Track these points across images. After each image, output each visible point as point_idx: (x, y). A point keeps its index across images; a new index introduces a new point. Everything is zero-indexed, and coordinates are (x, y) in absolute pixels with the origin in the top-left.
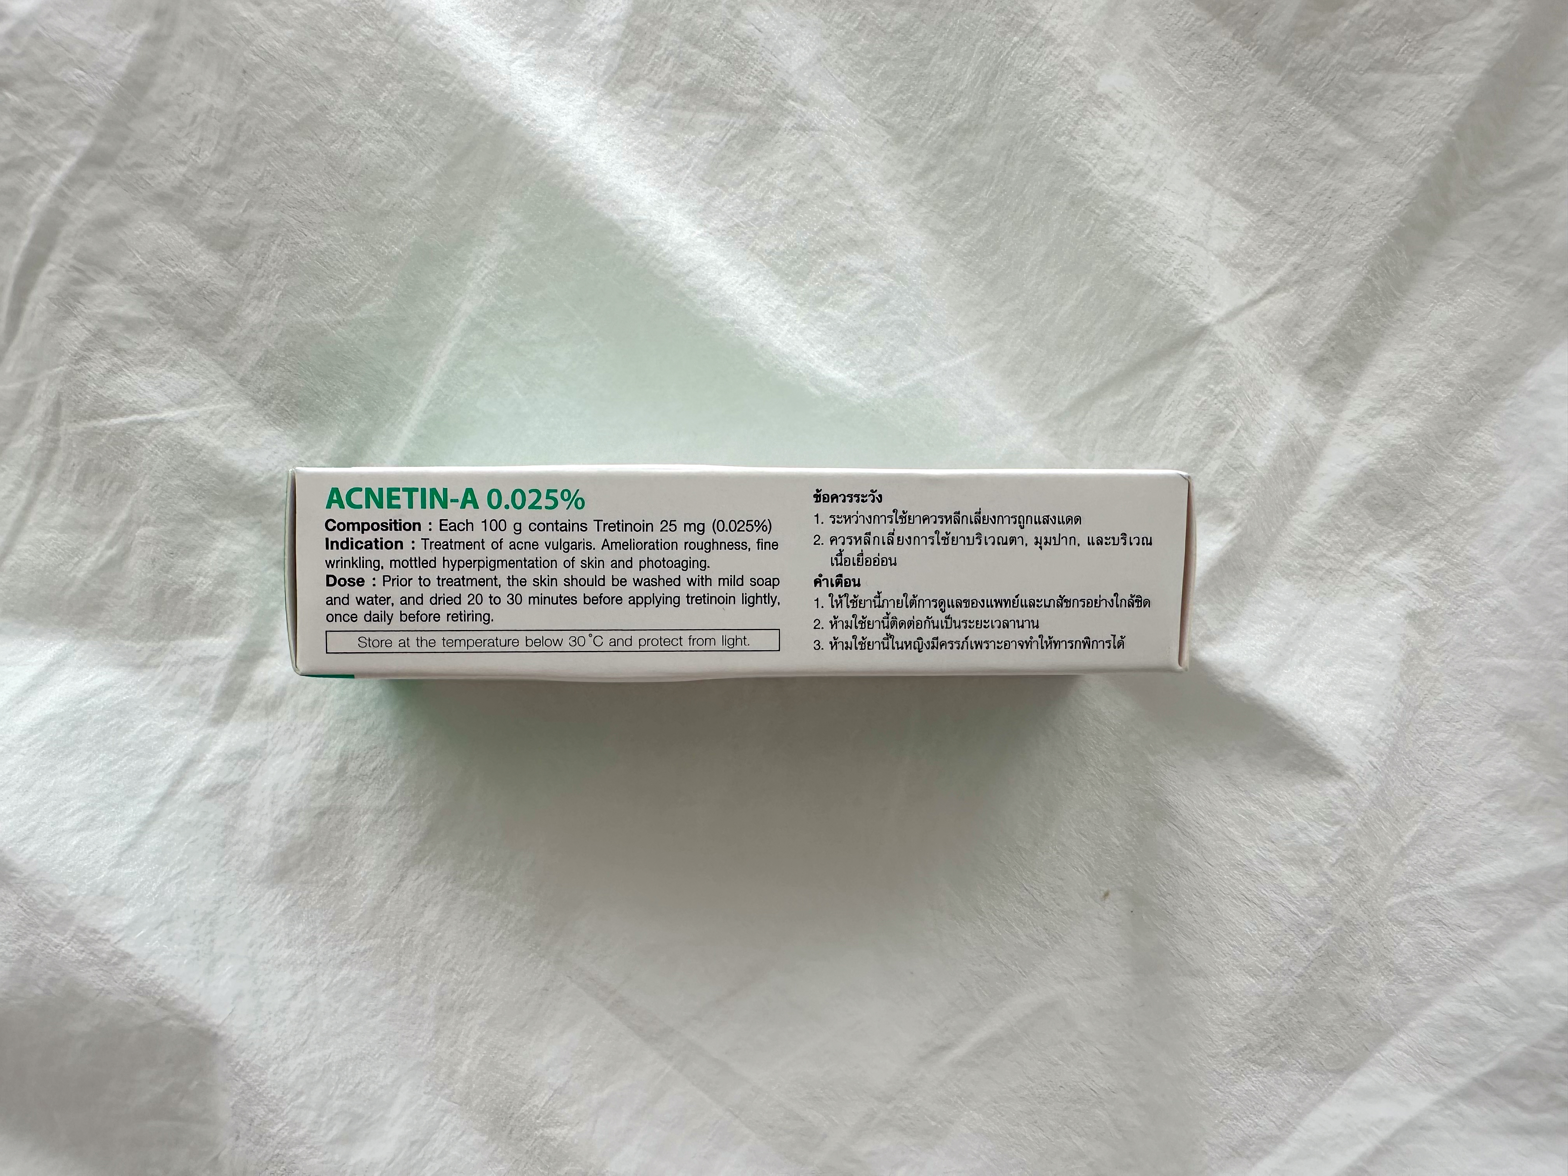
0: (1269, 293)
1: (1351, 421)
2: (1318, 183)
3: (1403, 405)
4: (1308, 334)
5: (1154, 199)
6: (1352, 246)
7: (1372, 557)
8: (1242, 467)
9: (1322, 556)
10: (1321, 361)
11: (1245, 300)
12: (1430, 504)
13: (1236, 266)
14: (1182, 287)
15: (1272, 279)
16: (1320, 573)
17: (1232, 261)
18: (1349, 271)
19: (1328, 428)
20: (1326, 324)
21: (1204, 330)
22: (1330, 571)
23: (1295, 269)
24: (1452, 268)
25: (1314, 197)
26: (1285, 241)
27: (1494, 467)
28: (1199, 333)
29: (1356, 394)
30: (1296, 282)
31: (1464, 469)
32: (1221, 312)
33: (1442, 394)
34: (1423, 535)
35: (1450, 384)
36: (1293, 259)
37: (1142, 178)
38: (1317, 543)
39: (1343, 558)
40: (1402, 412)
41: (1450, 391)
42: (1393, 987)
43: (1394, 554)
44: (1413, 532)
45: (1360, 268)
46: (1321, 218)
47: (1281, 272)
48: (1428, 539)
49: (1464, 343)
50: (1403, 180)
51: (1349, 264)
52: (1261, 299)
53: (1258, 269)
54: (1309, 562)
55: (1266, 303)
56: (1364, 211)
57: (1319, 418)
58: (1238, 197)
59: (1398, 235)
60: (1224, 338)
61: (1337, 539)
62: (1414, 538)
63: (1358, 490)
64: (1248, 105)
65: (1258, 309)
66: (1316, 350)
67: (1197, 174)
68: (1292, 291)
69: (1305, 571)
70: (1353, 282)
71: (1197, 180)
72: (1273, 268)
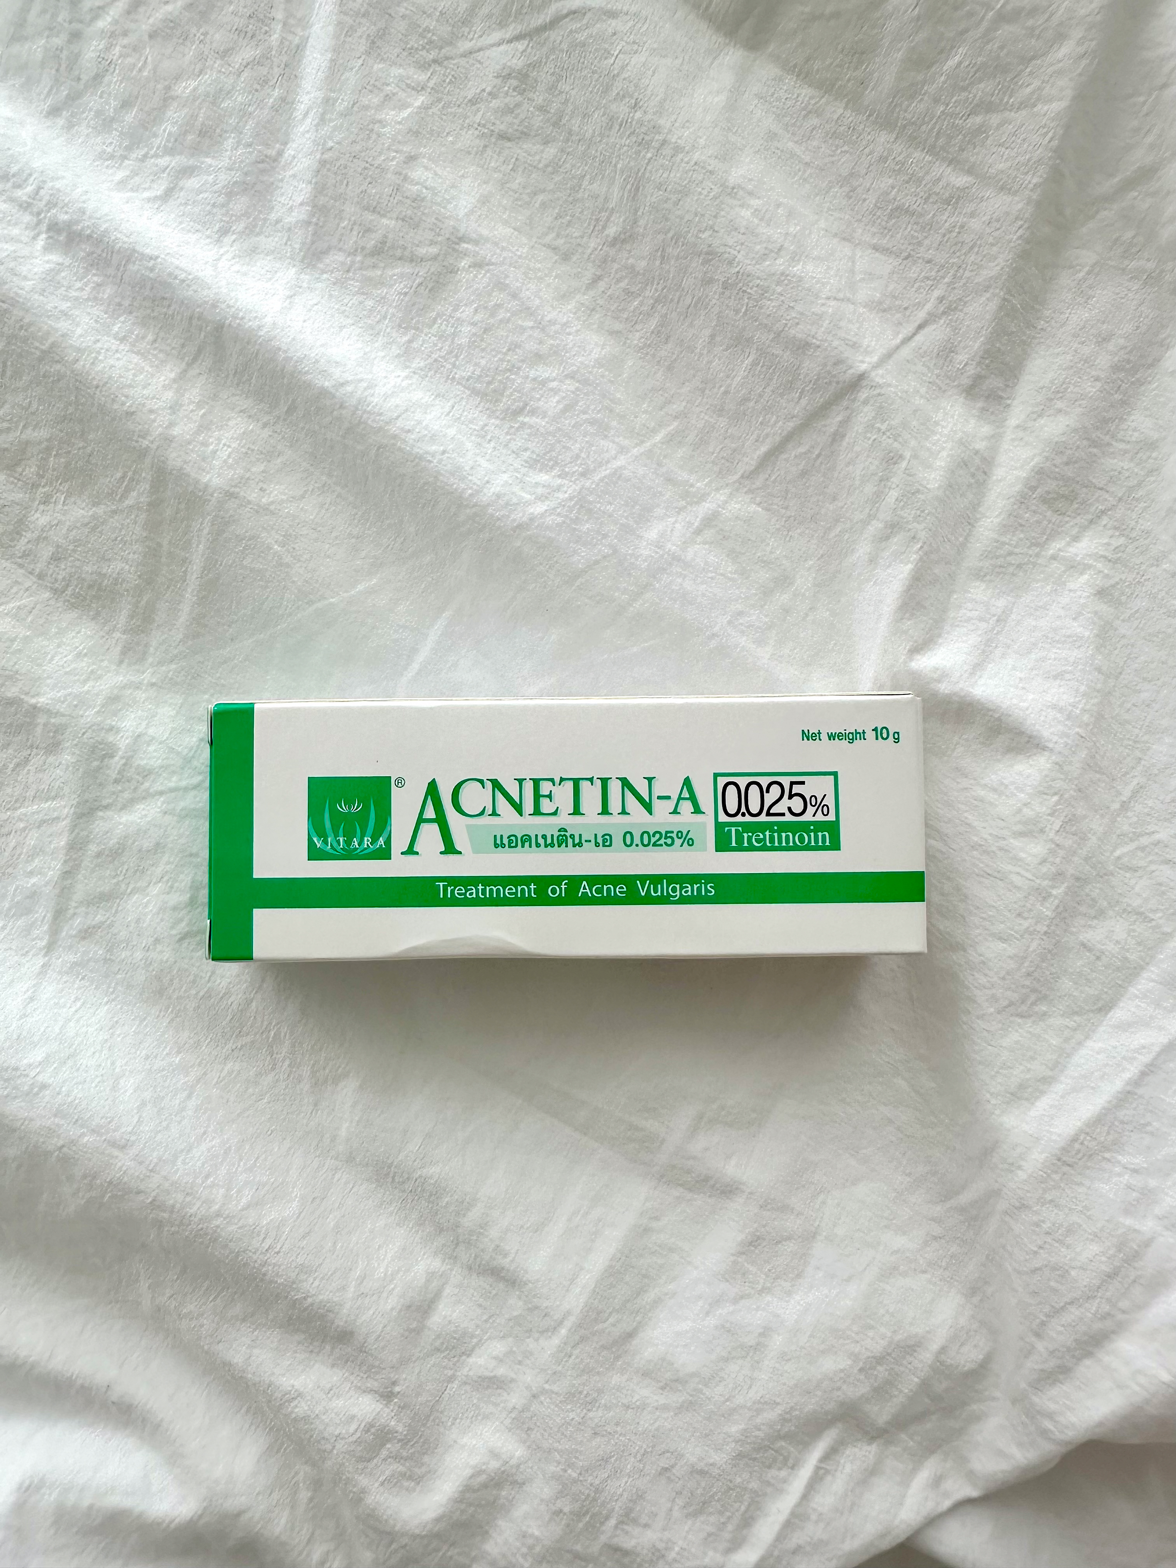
0: (920, 327)
1: (1018, 427)
2: (946, 221)
3: (1059, 404)
4: (962, 357)
5: (797, 269)
6: (986, 273)
7: (1056, 546)
8: (918, 491)
9: (1010, 554)
10: (978, 379)
11: (898, 341)
12: (1101, 489)
13: (884, 311)
14: (836, 343)
15: (921, 315)
16: (1011, 569)
17: (879, 307)
18: (988, 295)
19: (996, 438)
20: (977, 345)
21: (862, 377)
22: (1019, 566)
23: (941, 301)
24: (1081, 275)
25: (944, 235)
26: (928, 278)
27: (1152, 445)
28: (858, 381)
29: (1015, 402)
30: (944, 313)
31: (1126, 452)
32: (875, 359)
33: (1091, 389)
34: (1099, 517)
35: (1097, 379)
36: (937, 293)
37: (783, 253)
38: (1004, 543)
39: (1030, 552)
40: (1060, 411)
41: (1099, 385)
42: (1135, 927)
43: (1076, 539)
44: (1090, 517)
45: (997, 291)
46: (954, 253)
47: (929, 307)
48: (1105, 520)
49: (1103, 339)
50: (1020, 206)
51: (987, 288)
52: (914, 334)
53: (906, 309)
54: (999, 562)
55: (919, 338)
56: (991, 240)
57: (986, 430)
58: (876, 248)
59: (1024, 255)
60: (881, 381)
61: (1022, 536)
62: (1091, 522)
63: (1034, 489)
64: (871, 165)
65: (913, 344)
66: (971, 370)
67: (835, 235)
68: (942, 321)
69: (997, 570)
70: (993, 306)
71: (835, 240)
72: (919, 305)
